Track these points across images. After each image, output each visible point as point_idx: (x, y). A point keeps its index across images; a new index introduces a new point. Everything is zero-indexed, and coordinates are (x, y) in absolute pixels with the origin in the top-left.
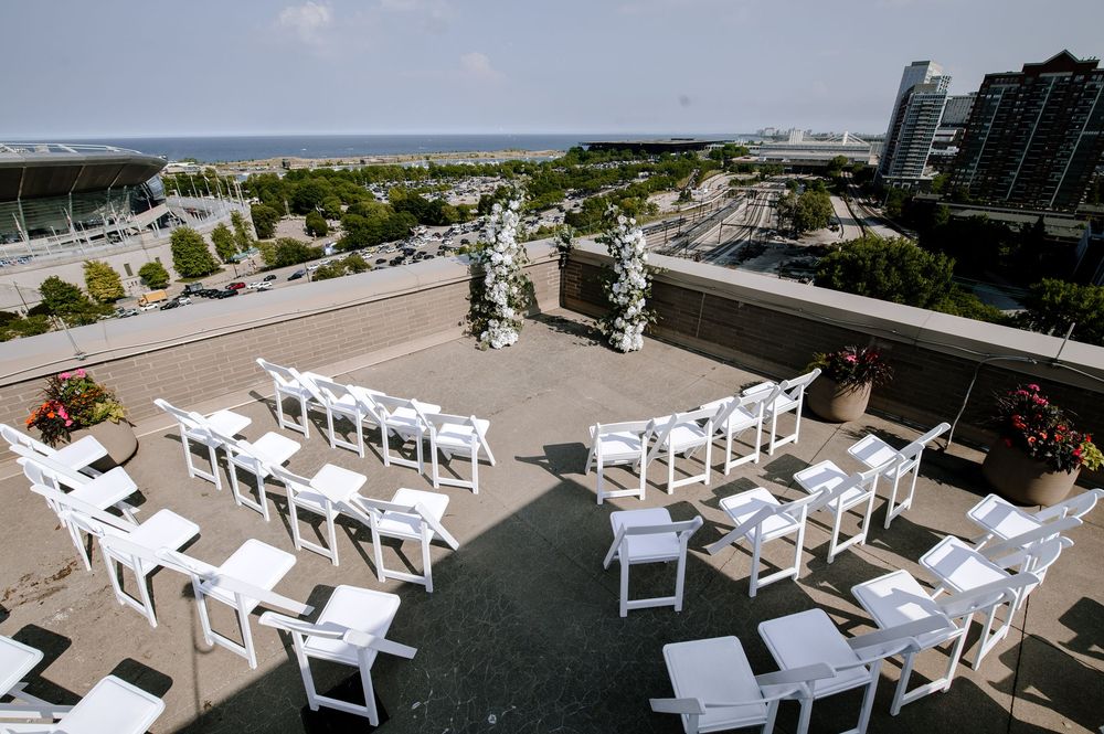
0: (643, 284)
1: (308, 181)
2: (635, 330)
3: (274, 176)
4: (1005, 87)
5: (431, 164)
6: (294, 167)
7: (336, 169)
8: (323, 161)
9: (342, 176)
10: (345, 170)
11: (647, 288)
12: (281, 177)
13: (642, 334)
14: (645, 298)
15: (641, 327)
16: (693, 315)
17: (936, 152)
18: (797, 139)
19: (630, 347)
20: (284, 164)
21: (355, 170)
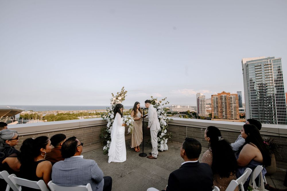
0: (165, 124)
1: (62, 116)
2: (164, 142)
3: (53, 115)
4: (216, 97)
5: (96, 112)
6: (60, 113)
7: (71, 113)
8: (68, 111)
9: (72, 115)
10: (73, 113)
11: (166, 126)
12: (55, 115)
13: (166, 144)
14: (167, 129)
15: (166, 140)
16: (184, 135)
17: (207, 109)
18: (179, 107)
19: (164, 149)
20: (57, 112)
21: (76, 113)
